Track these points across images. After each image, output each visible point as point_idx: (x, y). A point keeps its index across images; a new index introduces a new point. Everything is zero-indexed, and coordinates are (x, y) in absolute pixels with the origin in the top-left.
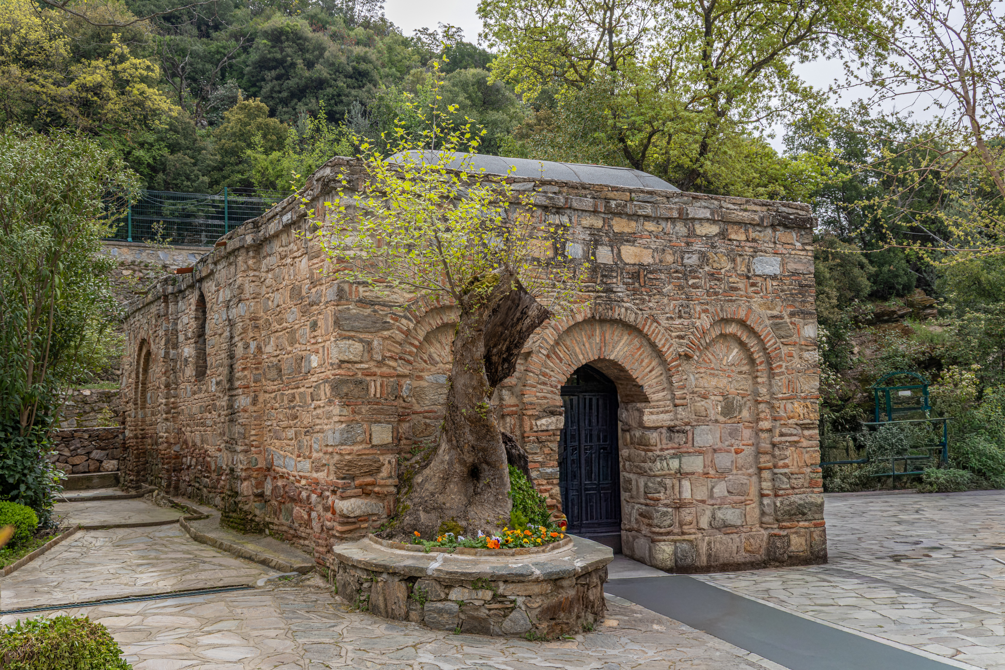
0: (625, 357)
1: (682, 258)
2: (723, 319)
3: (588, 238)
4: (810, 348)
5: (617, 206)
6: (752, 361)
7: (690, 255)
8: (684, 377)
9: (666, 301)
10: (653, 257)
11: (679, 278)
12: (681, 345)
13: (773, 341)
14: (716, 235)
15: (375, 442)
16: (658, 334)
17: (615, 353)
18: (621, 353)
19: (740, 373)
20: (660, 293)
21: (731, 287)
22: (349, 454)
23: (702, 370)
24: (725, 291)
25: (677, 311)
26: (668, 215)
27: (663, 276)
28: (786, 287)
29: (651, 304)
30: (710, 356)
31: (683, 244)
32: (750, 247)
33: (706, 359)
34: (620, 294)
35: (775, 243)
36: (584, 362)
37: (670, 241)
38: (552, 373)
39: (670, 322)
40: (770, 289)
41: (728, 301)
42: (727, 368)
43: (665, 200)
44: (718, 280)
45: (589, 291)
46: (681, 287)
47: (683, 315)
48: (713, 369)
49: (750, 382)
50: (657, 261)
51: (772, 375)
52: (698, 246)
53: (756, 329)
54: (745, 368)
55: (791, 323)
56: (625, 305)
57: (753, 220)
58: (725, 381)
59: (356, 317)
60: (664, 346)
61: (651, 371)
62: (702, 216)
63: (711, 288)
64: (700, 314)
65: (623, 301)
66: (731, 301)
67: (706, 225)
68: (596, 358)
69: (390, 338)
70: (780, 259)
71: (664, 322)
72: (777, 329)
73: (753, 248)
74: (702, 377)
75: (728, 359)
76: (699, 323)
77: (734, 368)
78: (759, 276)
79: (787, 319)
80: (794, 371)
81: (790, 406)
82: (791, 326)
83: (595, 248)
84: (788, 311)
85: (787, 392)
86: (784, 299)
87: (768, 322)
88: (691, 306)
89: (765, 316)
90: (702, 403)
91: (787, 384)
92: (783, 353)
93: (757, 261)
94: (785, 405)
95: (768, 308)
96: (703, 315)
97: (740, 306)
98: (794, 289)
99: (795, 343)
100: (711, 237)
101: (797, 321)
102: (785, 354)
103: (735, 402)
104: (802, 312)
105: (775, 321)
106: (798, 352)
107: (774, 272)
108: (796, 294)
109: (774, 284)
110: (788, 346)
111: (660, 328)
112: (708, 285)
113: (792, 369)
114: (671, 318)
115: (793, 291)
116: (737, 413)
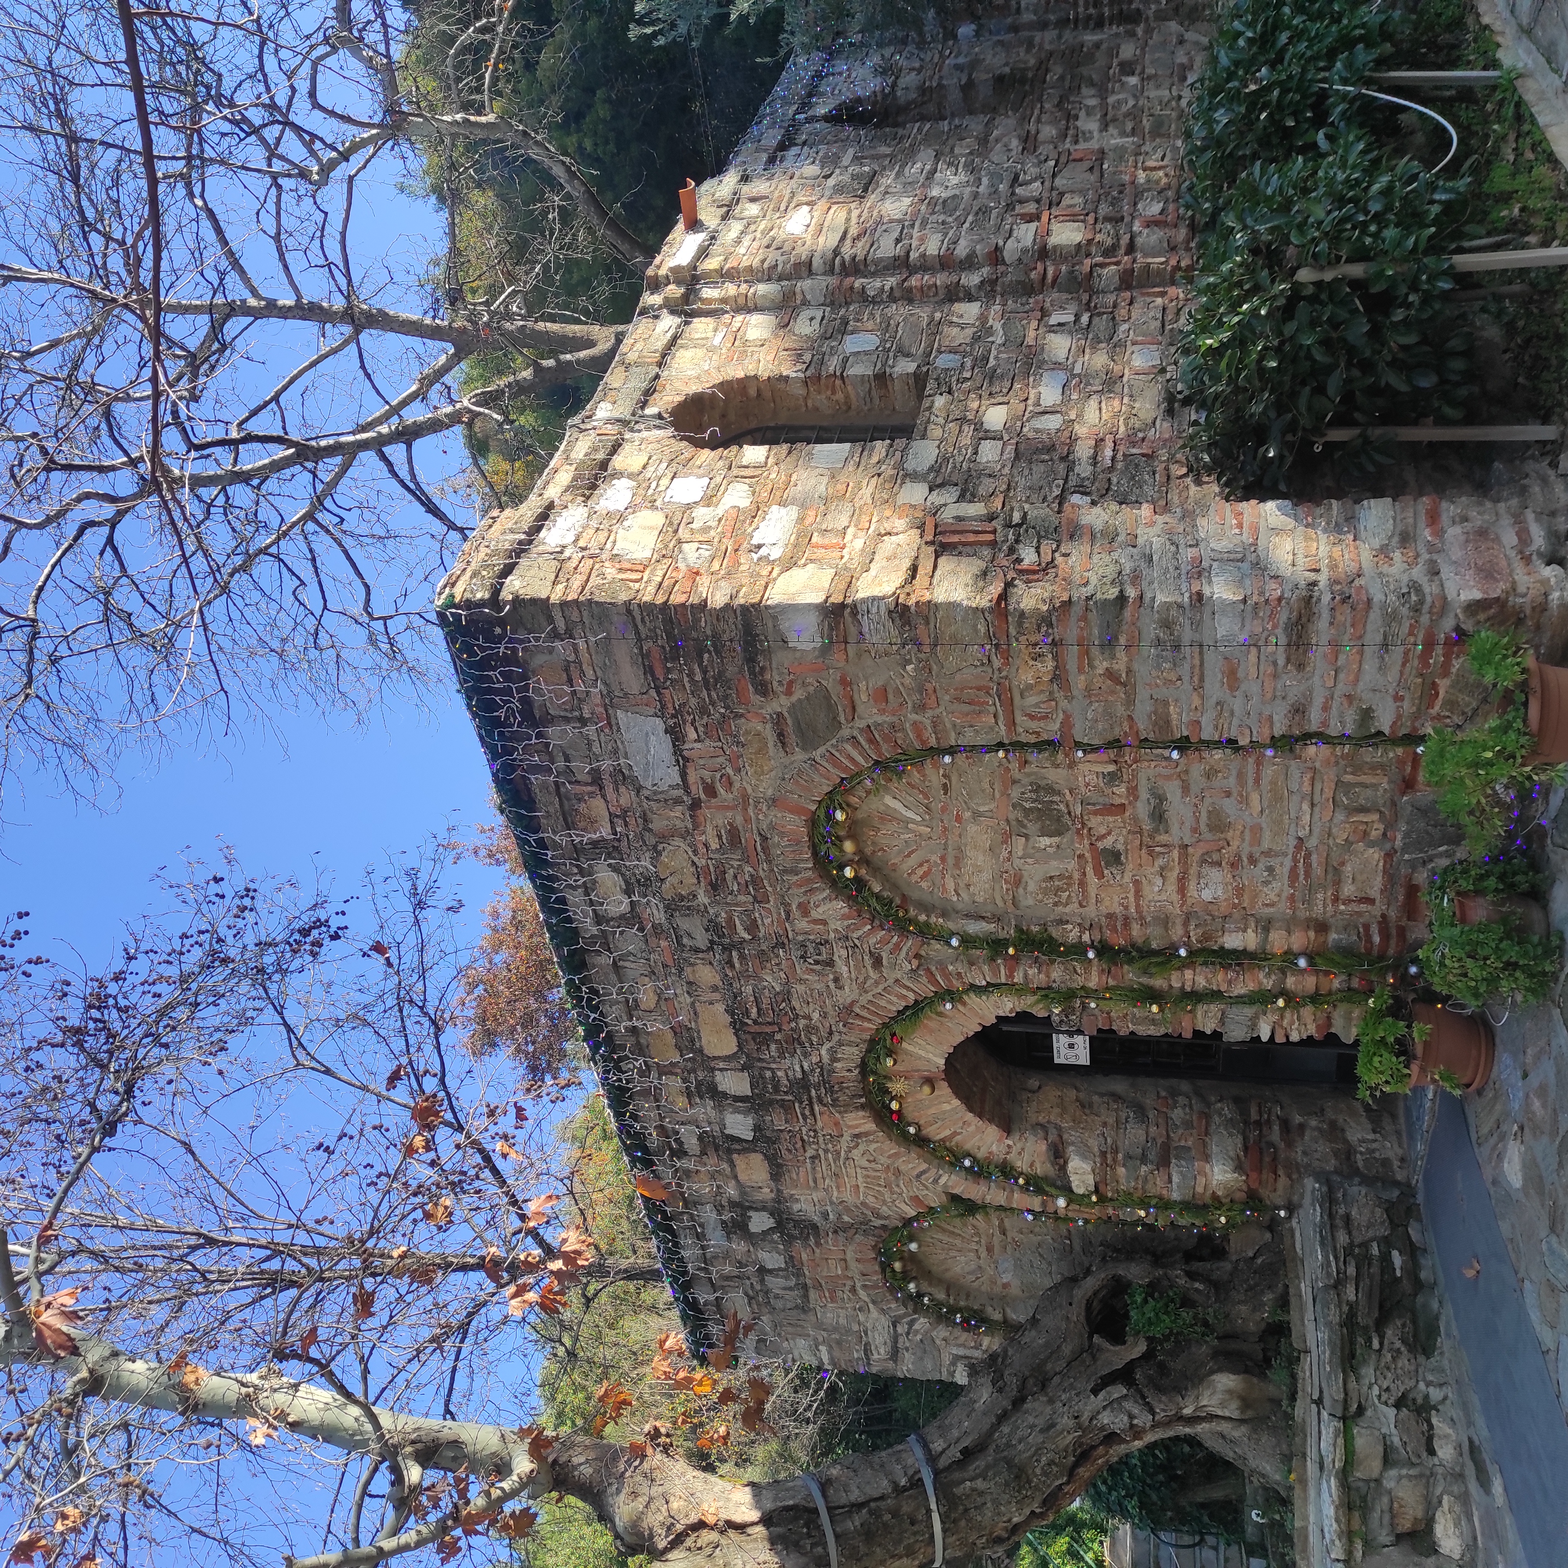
0: (940, 1044)
1: (697, 950)
3: (709, 1102)
4: (853, 630)
9: (801, 988)
10: (711, 1003)
11: (742, 957)
13: (849, 748)
17: (933, 1057)
18: (933, 1050)
19: (947, 787)
21: (732, 844)
23: (949, 885)
25: (818, 968)
27: (748, 990)
30: (913, 861)
32: (617, 790)
33: (920, 872)
34: (806, 1067)
36: (957, 1102)
39: (846, 981)
40: (709, 747)
42: (936, 823)
44: (722, 873)
46: (762, 957)
47: (824, 956)
48: (943, 859)
49: (969, 765)
52: (657, 914)
56: (826, 1060)
58: (972, 829)
66: (766, 849)
67: (601, 891)
68: (945, 1084)
70: (620, 713)
72: (813, 732)
73: (616, 783)
74: (968, 886)
75: (914, 822)
76: (836, 925)
77: (937, 806)
78: (684, 775)
79: (781, 704)
80: (928, 686)
81: (1032, 700)
82: (799, 694)
83: (725, 1095)
84: (756, 699)
85: (992, 709)
86: (727, 707)
87: (800, 756)
88: (800, 938)
89: (786, 761)
90: (1032, 886)
91: (966, 708)
92: (879, 719)
93: (646, 777)
94: (1032, 717)
95: (762, 750)
96: (815, 914)
97: (772, 827)
98: (691, 675)
99: (844, 682)
100: (627, 882)
101: (780, 674)
102: (882, 712)
103: (1027, 805)
104: (751, 660)
105: (792, 738)
106: (869, 662)
107: (662, 733)
108: (704, 672)
109: (693, 735)
110: (858, 702)
111: (863, 1000)
112: (742, 898)
113: (921, 689)
114: (836, 980)
115: (698, 677)
116: (1056, 798)
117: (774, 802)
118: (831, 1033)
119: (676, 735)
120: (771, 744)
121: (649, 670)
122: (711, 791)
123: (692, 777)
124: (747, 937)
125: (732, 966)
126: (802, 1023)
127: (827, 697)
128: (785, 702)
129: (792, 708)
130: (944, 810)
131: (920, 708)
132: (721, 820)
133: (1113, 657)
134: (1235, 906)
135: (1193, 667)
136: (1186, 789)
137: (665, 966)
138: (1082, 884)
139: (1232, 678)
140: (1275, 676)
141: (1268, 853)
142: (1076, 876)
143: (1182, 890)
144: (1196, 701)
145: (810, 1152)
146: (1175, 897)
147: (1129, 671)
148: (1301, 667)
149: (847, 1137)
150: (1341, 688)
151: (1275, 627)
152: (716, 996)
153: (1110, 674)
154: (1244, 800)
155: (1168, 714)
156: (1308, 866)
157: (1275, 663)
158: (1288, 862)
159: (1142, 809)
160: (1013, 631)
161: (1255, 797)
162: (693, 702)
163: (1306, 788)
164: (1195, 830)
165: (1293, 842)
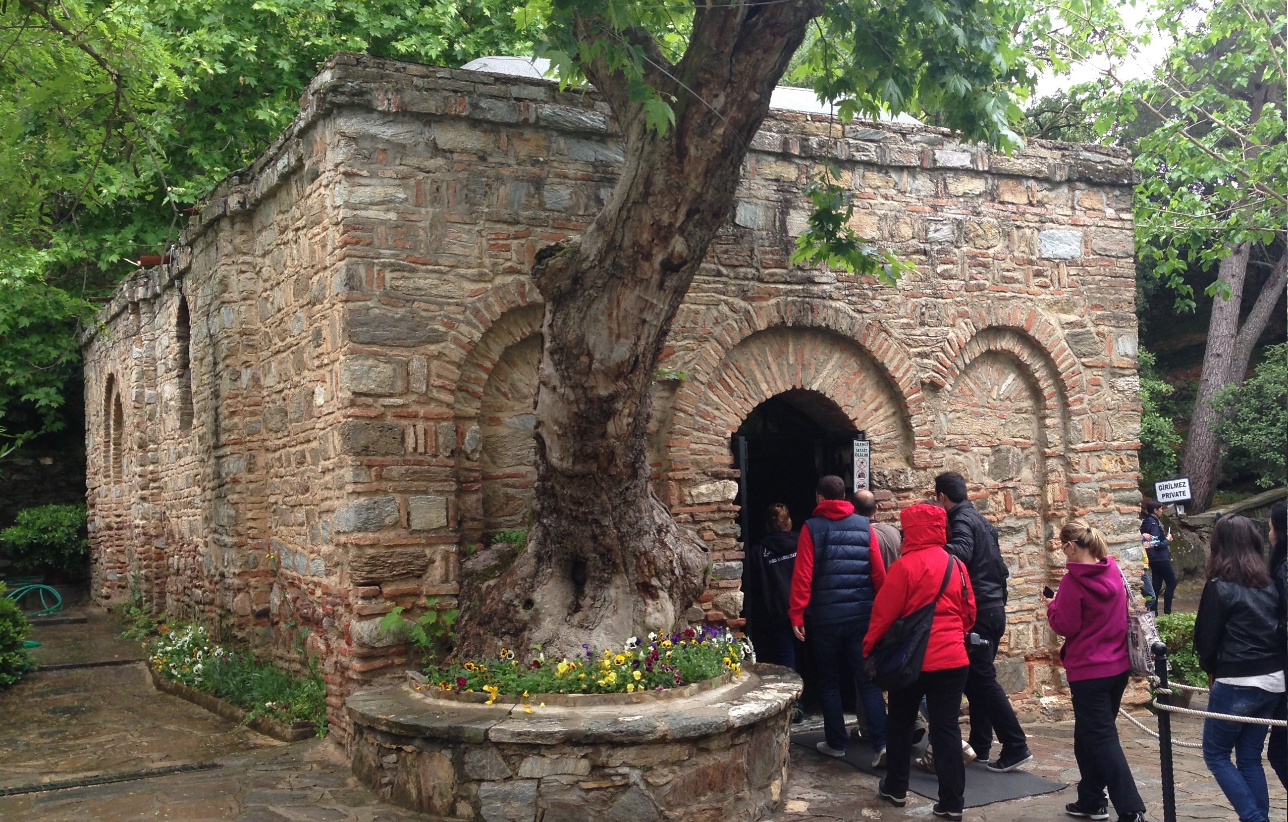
0: (836, 386)
1: (927, 231)
2: (990, 328)
3: (774, 197)
4: (1127, 372)
5: (821, 145)
6: (1036, 393)
7: (939, 226)
8: (930, 418)
9: (900, 297)
10: (879, 229)
11: (921, 262)
12: (924, 368)
13: (1070, 361)
14: (980, 195)
15: (416, 524)
16: (888, 349)
17: (820, 381)
18: (830, 380)
19: (1019, 411)
21: (1004, 277)
22: (372, 546)
23: (959, 407)
24: (994, 284)
25: (918, 313)
26: (904, 160)
28: (1090, 278)
29: (876, 303)
30: (972, 385)
31: (927, 209)
32: (1036, 214)
33: (965, 389)
34: (825, 287)
35: (1073, 208)
36: (769, 395)
37: (908, 204)
38: (716, 413)
39: (908, 331)
40: (1065, 280)
41: (1000, 299)
42: (998, 403)
43: (898, 137)
44: (985, 266)
45: (774, 282)
46: (924, 277)
47: (927, 320)
48: (975, 405)
49: (1034, 425)
50: (887, 235)
51: (1066, 414)
52: (953, 211)
53: (1044, 342)
54: (1027, 404)
55: (1098, 334)
56: (834, 304)
57: (1040, 172)
58: (996, 423)
59: (381, 321)
60: (897, 369)
61: (876, 410)
62: (957, 164)
63: (972, 278)
64: (954, 320)
65: (831, 298)
66: (1004, 299)
67: (965, 179)
68: (789, 388)
69: (440, 355)
70: (1080, 234)
71: (896, 332)
72: (1076, 343)
73: (1040, 215)
74: (959, 418)
75: (1000, 389)
76: (953, 333)
77: (1009, 404)
78: (1048, 259)
79: (1091, 328)
80: (1101, 408)
81: (1095, 461)
82: (1097, 338)
83: (784, 213)
84: (1094, 314)
85: (1091, 440)
86: (1087, 296)
87: (1062, 333)
88: (941, 306)
89: (1058, 322)
90: (959, 458)
91: (1091, 427)
92: (1085, 380)
93: (1044, 236)
94: (1087, 460)
95: (1062, 310)
96: (959, 320)
97: (1017, 306)
98: (1103, 281)
99: (1104, 365)
100: (973, 198)
101: (1108, 331)
102: (1088, 382)
103: (1010, 456)
104: (1115, 316)
105: (1073, 330)
106: (1108, 378)
107: (1072, 254)
108: (1105, 288)
109: (1071, 272)
110: (1092, 369)
112: (967, 274)
113: (1099, 404)
114: (909, 325)
115: (1102, 284)
116: (1014, 473)
117: (1033, 310)
118: (860, 312)
119: (1071, 262)
120: (1066, 316)
121: (1102, 257)
122: (1038, 274)
123: (1047, 264)
124: (939, 269)
125: (914, 253)
126: (870, 293)
127: (1096, 353)
129: (1090, 333)
130: (1007, 408)
131: (1090, 403)
132: (1019, 274)
133: (1116, 501)
135: (1115, 539)
136: (1023, 544)
137: (906, 203)
145: (724, 271)
147: (1112, 509)
149: (743, 304)
153: (1109, 500)
159: (1011, 521)
163: (1026, 607)
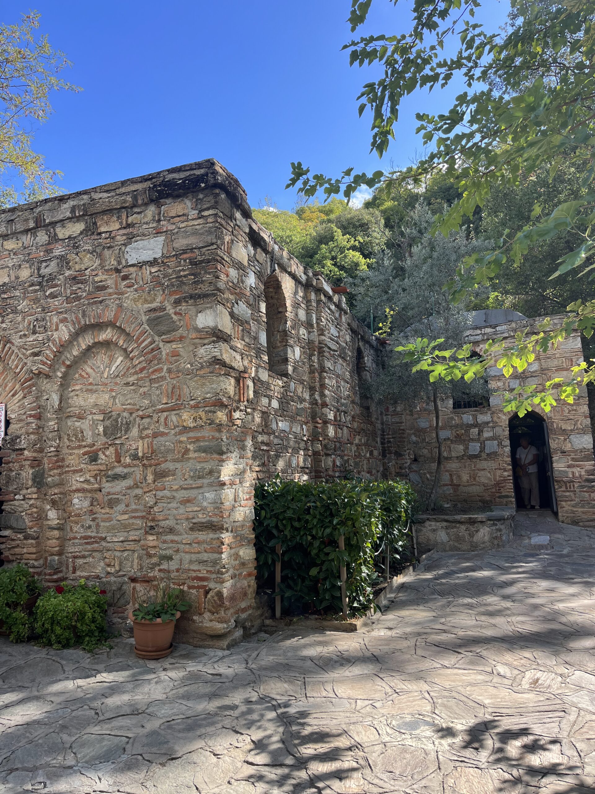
1: (39, 269)
2: (87, 326)
4: (206, 341)
7: (48, 263)
8: (45, 397)
9: (20, 318)
10: (9, 276)
11: (36, 291)
12: (34, 362)
13: (149, 340)
14: (81, 233)
20: (15, 311)
21: (98, 287)
23: (78, 387)
24: (90, 293)
25: (32, 326)
26: (24, 227)
27: (17, 293)
30: (89, 370)
31: (42, 254)
32: (124, 235)
33: (83, 374)
35: (159, 220)
39: (24, 340)
40: (147, 278)
41: (93, 303)
42: (109, 380)
44: (82, 282)
46: (36, 300)
47: (38, 330)
48: (91, 384)
52: (58, 251)
53: (127, 330)
54: (133, 378)
55: (176, 313)
57: (125, 201)
58: (107, 396)
62: (61, 217)
63: (72, 293)
64: (57, 325)
66: (95, 303)
67: (69, 225)
70: (163, 238)
71: (17, 341)
72: (156, 324)
73: (127, 234)
74: (77, 395)
75: (110, 370)
76: (56, 335)
77: (118, 380)
78: (133, 265)
79: (170, 310)
80: (180, 374)
81: (174, 418)
82: (175, 318)
84: (172, 299)
85: (170, 402)
86: (167, 286)
87: (144, 318)
88: (48, 318)
89: (142, 311)
90: (77, 424)
91: (170, 391)
92: (164, 353)
93: (131, 248)
94: (166, 419)
95: (146, 301)
96: (61, 325)
97: (107, 306)
98: (183, 270)
99: (181, 338)
100: (75, 237)
101: (185, 310)
102: (167, 354)
103: (119, 420)
104: (191, 297)
105: (153, 315)
106: (191, 349)
107: (154, 256)
108: (185, 276)
109: (153, 270)
110: (172, 344)
111: (13, 348)
112: (69, 291)
113: (178, 371)
114: (25, 335)
115: (182, 273)
116: (123, 432)
117: (120, 306)
119: (154, 262)
120: (149, 305)
121: (184, 252)
122: (125, 278)
123: (132, 269)
125: (30, 286)
127: (174, 330)
128: (172, 311)
129: (168, 315)
130: (116, 384)
131: (169, 371)
132: (109, 282)
133: (195, 451)
134: (70, 513)
135: (191, 485)
136: (129, 488)
137: (29, 254)
138: (80, 447)
139: (187, 501)
140: (187, 519)
141: (98, 525)
142: (84, 443)
143: (78, 490)
144: (175, 487)
146: (74, 488)
147: (189, 458)
148: (192, 529)
150: (182, 547)
151: (210, 516)
152: (13, 278)
153: (187, 451)
154: (124, 513)
155: (168, 476)
156: (92, 543)
157: (193, 518)
158: (93, 534)
159: (119, 470)
160: (207, 409)
161: (126, 517)
162: (170, 271)
163: (131, 538)
164: (109, 494)
165: (104, 535)
